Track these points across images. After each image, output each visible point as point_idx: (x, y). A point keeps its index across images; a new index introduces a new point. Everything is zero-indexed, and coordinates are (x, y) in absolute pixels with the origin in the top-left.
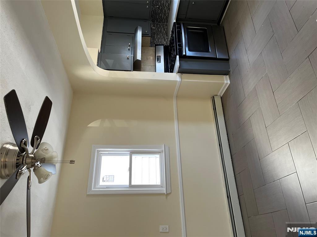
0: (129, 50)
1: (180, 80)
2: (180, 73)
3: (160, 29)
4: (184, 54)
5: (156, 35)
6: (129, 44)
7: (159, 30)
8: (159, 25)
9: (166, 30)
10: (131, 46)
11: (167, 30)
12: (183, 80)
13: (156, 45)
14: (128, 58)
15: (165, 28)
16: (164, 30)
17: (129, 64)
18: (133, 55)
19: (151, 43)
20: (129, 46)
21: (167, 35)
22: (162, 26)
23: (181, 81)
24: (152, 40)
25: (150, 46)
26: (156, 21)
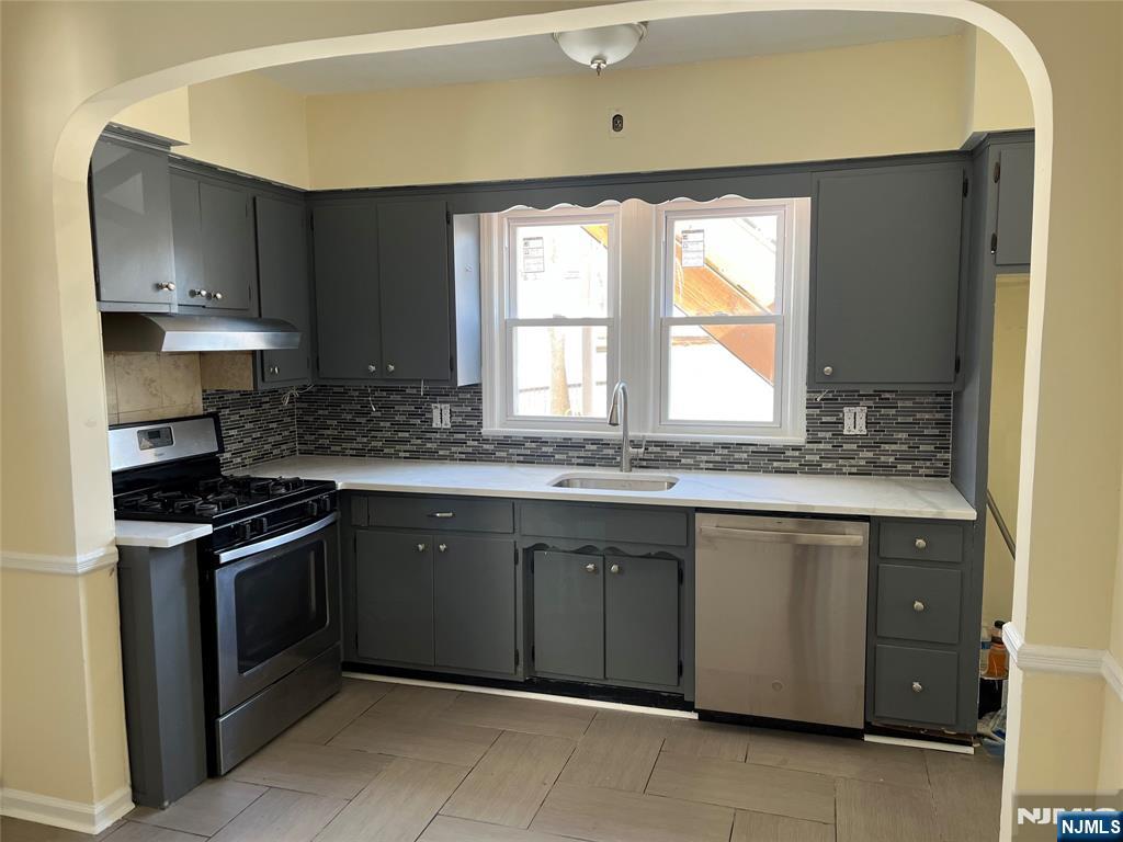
0: (193, 294)
1: (80, 571)
2: (117, 559)
3: (274, 425)
4: (225, 557)
5: (253, 411)
6: (219, 296)
7: (271, 426)
8: (289, 419)
9: (275, 452)
10: (209, 304)
11: (276, 457)
12: (81, 583)
13: (215, 417)
14: (159, 287)
15: (284, 447)
16: (276, 445)
17: (133, 294)
18: (175, 310)
19: (221, 394)
20: (209, 296)
21: (256, 459)
22: (286, 433)
23: (77, 575)
24: (230, 397)
25: (204, 391)
26: (305, 405)
